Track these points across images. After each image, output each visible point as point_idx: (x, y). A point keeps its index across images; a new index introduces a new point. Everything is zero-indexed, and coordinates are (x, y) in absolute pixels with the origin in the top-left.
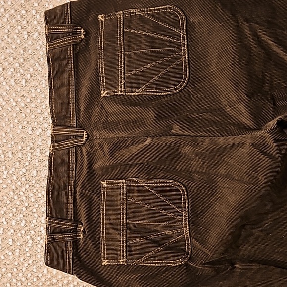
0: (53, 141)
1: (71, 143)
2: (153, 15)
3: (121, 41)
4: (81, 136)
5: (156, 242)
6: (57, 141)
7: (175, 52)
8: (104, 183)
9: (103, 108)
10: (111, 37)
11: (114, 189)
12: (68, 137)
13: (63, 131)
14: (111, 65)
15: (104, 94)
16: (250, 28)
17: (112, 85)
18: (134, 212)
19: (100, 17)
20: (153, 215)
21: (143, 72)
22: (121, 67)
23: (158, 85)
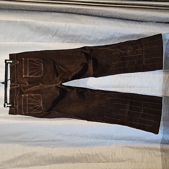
0: (10, 86)
1: (16, 87)
2: (36, 60)
3: (28, 65)
4: (18, 85)
5: (35, 108)
6: (12, 86)
7: (40, 68)
8: (23, 96)
9: (23, 79)
10: (26, 63)
11: (25, 97)
12: (14, 85)
13: (13, 84)
14: (26, 70)
15: (24, 76)
16: (57, 66)
17: (26, 74)
18: (30, 101)
19: (23, 59)
20: (34, 102)
21: (33, 72)
22: (28, 71)
23: (36, 75)
